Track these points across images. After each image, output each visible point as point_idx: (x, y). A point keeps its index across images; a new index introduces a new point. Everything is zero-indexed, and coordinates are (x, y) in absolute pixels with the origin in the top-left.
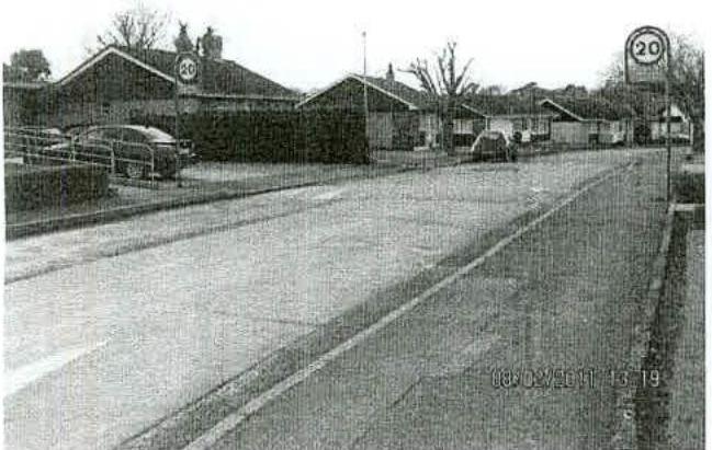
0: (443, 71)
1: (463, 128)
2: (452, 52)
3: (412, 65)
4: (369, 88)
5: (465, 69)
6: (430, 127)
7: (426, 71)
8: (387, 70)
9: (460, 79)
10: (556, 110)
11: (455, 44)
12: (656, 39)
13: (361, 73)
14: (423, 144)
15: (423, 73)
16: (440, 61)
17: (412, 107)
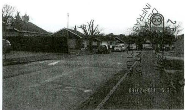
0: (90, 28)
1: (95, 44)
2: (93, 23)
3: (82, 26)
4: (69, 32)
5: (96, 28)
6: (86, 43)
7: (85, 28)
8: (75, 27)
9: (94, 30)
10: (119, 40)
11: (93, 21)
12: (160, 17)
13: (67, 28)
14: (83, 48)
15: (84, 28)
16: (89, 25)
17: (81, 37)
